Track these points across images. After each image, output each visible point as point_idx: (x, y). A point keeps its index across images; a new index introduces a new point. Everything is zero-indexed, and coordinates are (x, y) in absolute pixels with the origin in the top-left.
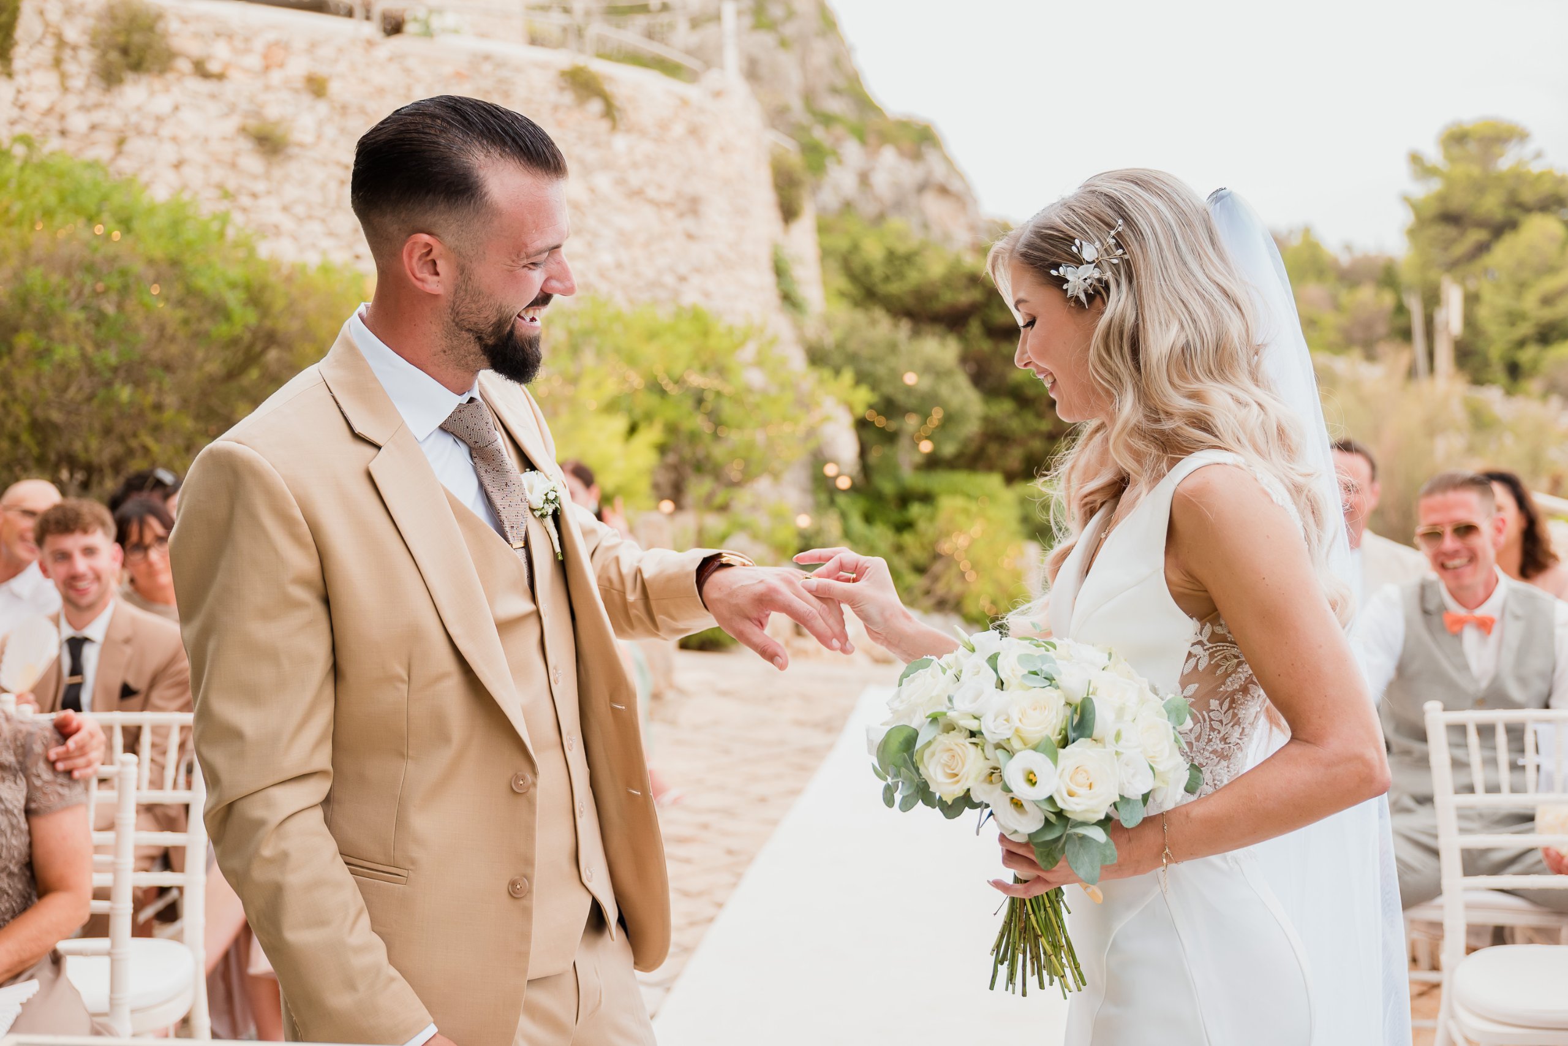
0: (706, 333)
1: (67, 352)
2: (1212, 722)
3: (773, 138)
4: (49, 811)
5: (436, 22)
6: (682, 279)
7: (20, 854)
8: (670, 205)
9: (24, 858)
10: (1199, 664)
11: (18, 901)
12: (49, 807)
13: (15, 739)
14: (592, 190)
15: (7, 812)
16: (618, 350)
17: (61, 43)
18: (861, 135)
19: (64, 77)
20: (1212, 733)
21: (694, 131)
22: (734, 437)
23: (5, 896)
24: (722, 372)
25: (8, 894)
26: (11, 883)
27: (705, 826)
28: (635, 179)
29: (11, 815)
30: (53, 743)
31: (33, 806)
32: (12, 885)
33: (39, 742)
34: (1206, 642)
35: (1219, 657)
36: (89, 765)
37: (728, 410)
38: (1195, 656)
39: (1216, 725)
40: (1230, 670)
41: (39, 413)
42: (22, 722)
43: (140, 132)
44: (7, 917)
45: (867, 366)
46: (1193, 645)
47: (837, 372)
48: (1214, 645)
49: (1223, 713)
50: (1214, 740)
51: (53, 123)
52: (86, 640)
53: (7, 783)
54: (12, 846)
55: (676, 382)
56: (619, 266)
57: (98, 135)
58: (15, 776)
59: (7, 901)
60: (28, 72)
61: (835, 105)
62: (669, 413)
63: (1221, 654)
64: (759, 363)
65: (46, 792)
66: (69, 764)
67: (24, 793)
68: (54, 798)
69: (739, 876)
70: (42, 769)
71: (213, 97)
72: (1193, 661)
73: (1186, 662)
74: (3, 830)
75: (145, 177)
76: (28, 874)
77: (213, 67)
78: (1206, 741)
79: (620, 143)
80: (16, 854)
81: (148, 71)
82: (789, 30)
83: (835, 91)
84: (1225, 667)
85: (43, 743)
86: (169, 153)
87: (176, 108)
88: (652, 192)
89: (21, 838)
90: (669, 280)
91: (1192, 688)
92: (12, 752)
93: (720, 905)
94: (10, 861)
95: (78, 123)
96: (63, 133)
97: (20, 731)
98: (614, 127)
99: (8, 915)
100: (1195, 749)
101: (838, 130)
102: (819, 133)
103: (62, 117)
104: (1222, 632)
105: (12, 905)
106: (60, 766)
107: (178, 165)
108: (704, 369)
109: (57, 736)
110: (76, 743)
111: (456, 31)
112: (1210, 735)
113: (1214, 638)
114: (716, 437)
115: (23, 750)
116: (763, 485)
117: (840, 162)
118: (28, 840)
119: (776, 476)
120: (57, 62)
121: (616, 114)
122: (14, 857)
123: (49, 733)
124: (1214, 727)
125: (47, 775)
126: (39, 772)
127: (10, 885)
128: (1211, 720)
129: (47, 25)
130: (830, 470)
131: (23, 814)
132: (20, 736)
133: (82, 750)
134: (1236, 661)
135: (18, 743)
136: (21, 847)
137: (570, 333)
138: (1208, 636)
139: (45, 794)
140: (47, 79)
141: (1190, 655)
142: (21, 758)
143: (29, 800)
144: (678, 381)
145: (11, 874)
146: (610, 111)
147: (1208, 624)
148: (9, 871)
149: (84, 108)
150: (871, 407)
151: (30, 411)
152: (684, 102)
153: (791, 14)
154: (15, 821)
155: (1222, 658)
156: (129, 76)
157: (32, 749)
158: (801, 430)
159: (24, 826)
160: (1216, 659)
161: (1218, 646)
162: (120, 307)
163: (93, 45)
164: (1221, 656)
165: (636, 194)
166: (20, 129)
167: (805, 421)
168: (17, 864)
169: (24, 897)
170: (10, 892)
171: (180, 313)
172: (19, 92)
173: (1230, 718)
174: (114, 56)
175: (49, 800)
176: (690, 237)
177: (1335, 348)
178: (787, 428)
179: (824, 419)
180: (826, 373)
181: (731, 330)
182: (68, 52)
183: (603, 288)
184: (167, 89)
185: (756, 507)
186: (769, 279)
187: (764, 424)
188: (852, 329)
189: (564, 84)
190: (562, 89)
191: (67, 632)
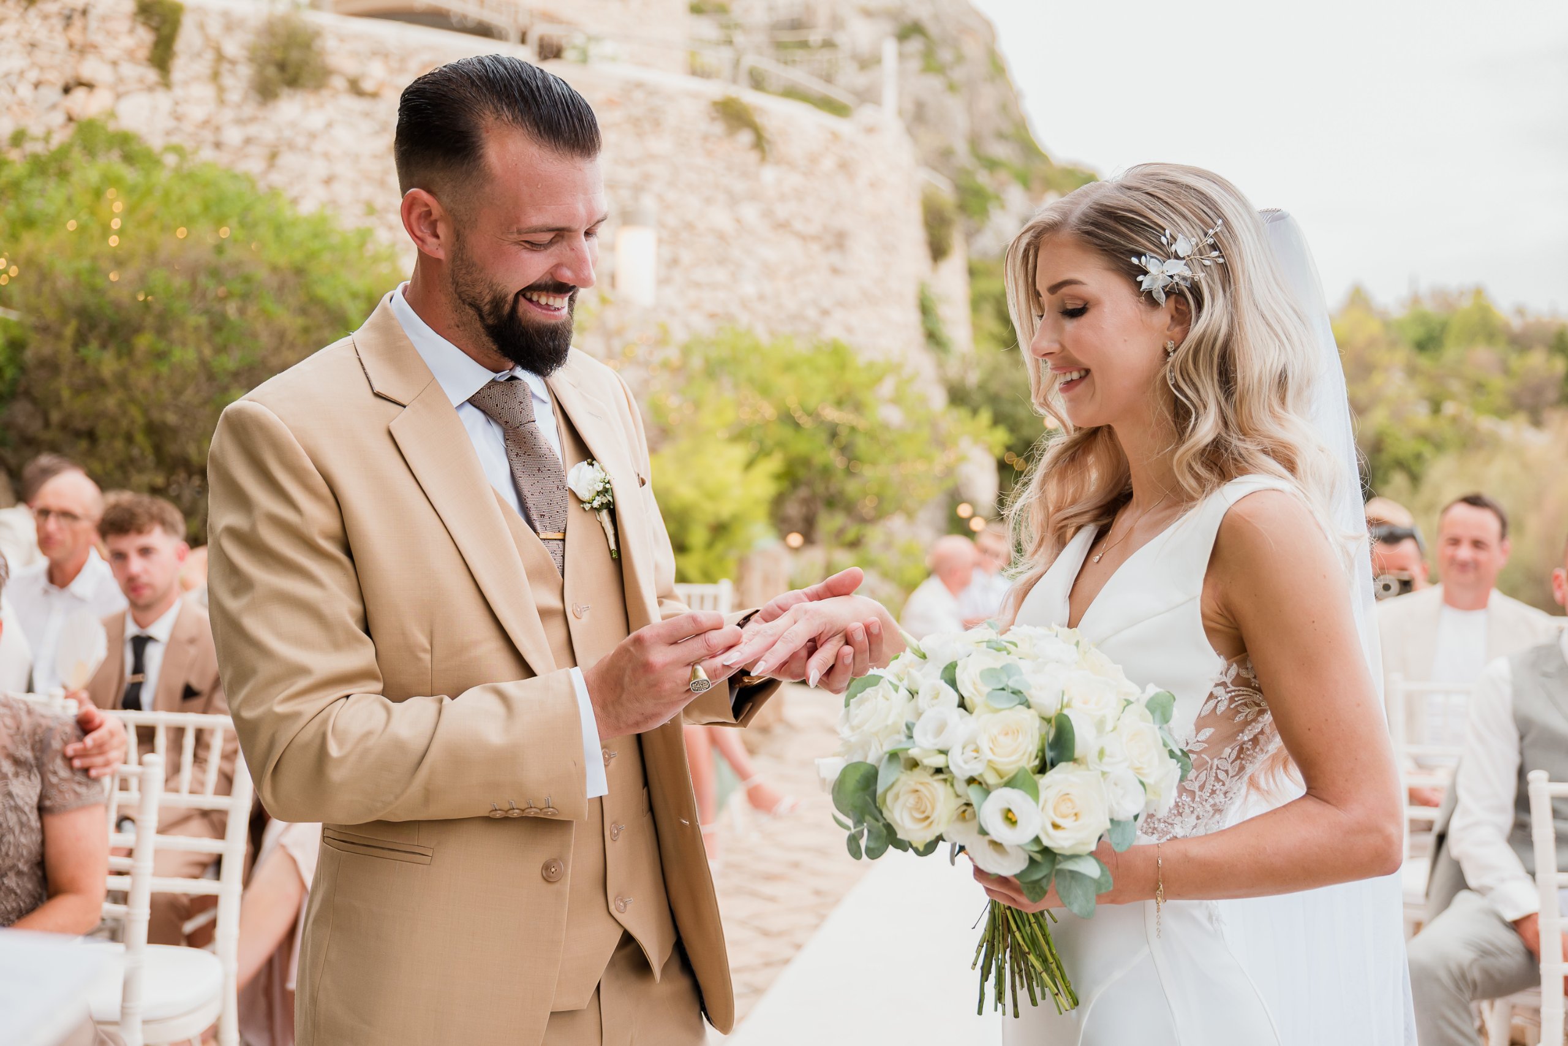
0: (843, 366)
1: (186, 355)
2: (1218, 771)
3: (924, 175)
4: (64, 809)
5: (594, 50)
6: (825, 313)
7: (30, 853)
8: (816, 238)
9: (35, 857)
10: (1218, 708)
11: (28, 901)
12: (64, 806)
13: (34, 733)
14: (738, 221)
15: (17, 808)
16: (751, 381)
17: (220, 57)
18: (1025, 180)
19: (221, 90)
20: (1216, 784)
21: (844, 166)
22: (869, 473)
23: (13, 896)
24: (858, 407)
25: (16, 894)
26: (20, 883)
27: (796, 865)
28: (782, 211)
29: (21, 812)
30: (74, 739)
31: (48, 803)
32: (21, 885)
33: (58, 738)
34: (1229, 685)
35: (1240, 702)
36: (107, 764)
37: (862, 445)
38: (1217, 698)
39: (1222, 775)
40: (1250, 718)
41: (156, 415)
42: (43, 716)
43: (291, 146)
44: (12, 917)
45: (1007, 408)
46: (1217, 685)
47: (975, 412)
48: (1237, 688)
49: (1230, 762)
50: (1217, 792)
51: (208, 135)
52: (149, 639)
53: (21, 779)
54: (20, 845)
55: (810, 415)
56: (762, 298)
57: (252, 149)
58: (30, 771)
59: (15, 900)
60: (186, 83)
61: (1000, 151)
62: (801, 446)
63: (1242, 699)
64: (897, 400)
65: (61, 790)
66: (86, 762)
67: (38, 790)
68: (70, 797)
69: (823, 918)
70: (59, 764)
71: (367, 115)
72: (1212, 703)
73: (1206, 703)
74: (11, 827)
75: (294, 191)
76: (40, 873)
77: (368, 86)
78: (1210, 791)
79: (769, 174)
80: (25, 853)
81: (303, 86)
82: (958, 74)
83: (1001, 136)
84: (1245, 714)
85: (62, 739)
86: (320, 168)
87: (329, 125)
88: (798, 225)
89: (31, 836)
90: (812, 313)
91: (1207, 732)
92: (29, 746)
93: (798, 947)
94: (19, 860)
95: (233, 135)
96: (218, 145)
97: (40, 725)
98: (763, 159)
99: (14, 914)
100: (1197, 799)
101: (1003, 175)
102: (983, 178)
103: (218, 129)
104: (1247, 676)
105: (20, 905)
106: (77, 763)
107: (328, 181)
108: (839, 403)
109: (78, 733)
110: (94, 740)
111: (613, 59)
112: (1214, 786)
113: (1240, 681)
114: (849, 472)
115: (40, 744)
116: (897, 523)
117: (1003, 207)
118: (39, 839)
119: (910, 515)
120: (215, 76)
121: (766, 147)
122: (22, 855)
123: (70, 729)
124: (1219, 777)
125: (64, 773)
126: (56, 768)
127: (18, 885)
128: (1218, 768)
129: (207, 38)
130: (964, 511)
131: (35, 812)
132: (39, 731)
133: (101, 748)
134: (1257, 709)
135: (37, 738)
136: (32, 847)
137: (707, 361)
138: (1233, 678)
139: (61, 792)
140: (204, 91)
141: (1211, 696)
142: (38, 754)
143: (42, 797)
144: (814, 415)
145: (19, 873)
146: (760, 143)
147: (1235, 665)
148: (17, 870)
149: (240, 122)
150: (1009, 448)
151: (145, 412)
152: (835, 136)
153: (960, 59)
154: (24, 819)
155: (1241, 704)
156: (285, 91)
157: (49, 745)
158: (938, 468)
159: (34, 822)
160: (1237, 703)
161: (1240, 690)
162: (242, 311)
163: (251, 60)
164: (1242, 701)
165: (783, 226)
166: (175, 140)
167: (941, 460)
168: (26, 862)
169: (34, 897)
170: (18, 891)
171: (300, 321)
172: (177, 103)
173: (1237, 769)
174: (271, 71)
175: (65, 798)
176: (835, 271)
177: (1500, 414)
178: (921, 467)
179: (962, 459)
180: (962, 413)
181: (871, 365)
182: (225, 67)
183: (744, 319)
184: (321, 106)
185: (888, 545)
186: (913, 317)
187: (898, 461)
188: (994, 371)
189: (715, 115)
190: (713, 119)
191: (132, 630)
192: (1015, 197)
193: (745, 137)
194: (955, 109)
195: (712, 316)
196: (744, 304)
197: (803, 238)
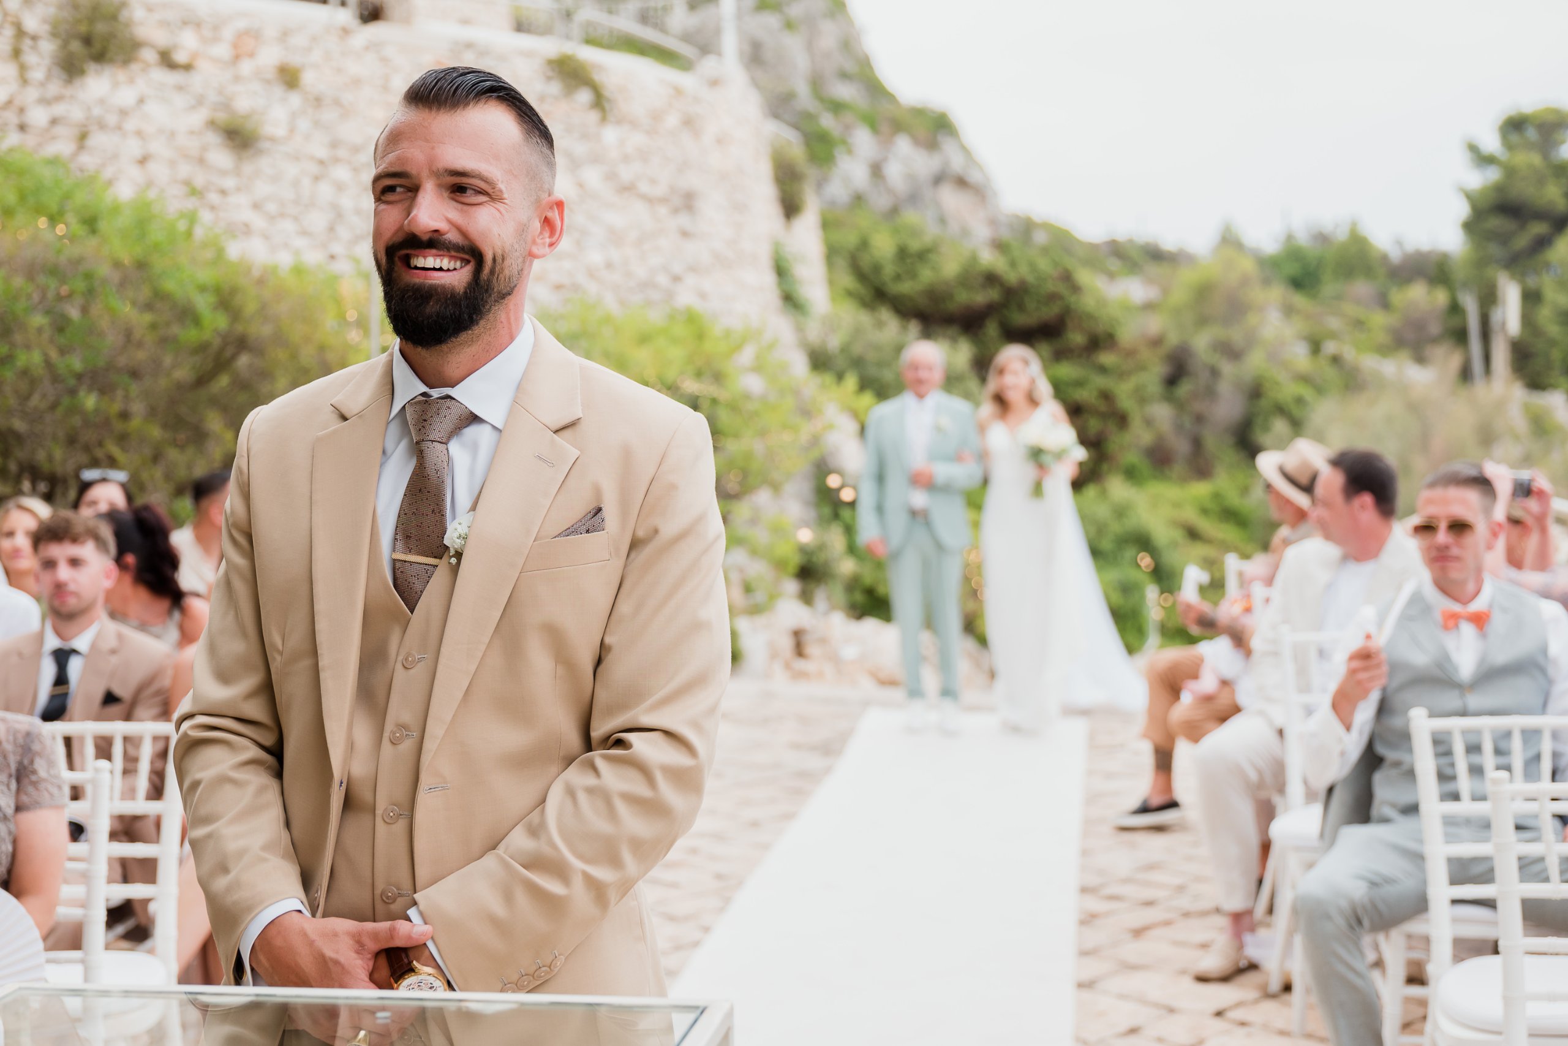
0: (701, 336)
1: (31, 359)
3: (775, 129)
6: (677, 279)
8: (663, 200)
14: (581, 185)
17: (20, 33)
18: (872, 123)
19: (23, 68)
21: (689, 123)
22: (731, 446)
24: (718, 377)
27: (694, 851)
28: (626, 173)
37: (724, 418)
43: (102, 126)
45: (872, 371)
47: (840, 377)
51: (11, 117)
52: (72, 651)
56: (609, 265)
57: (59, 130)
61: (845, 92)
64: (758, 368)
69: (727, 900)
71: (180, 88)
75: (108, 173)
77: (180, 57)
79: (610, 135)
81: (111, 61)
82: (795, 11)
83: (844, 76)
86: (133, 148)
87: (141, 101)
88: (644, 187)
90: (663, 280)
93: (707, 930)
95: (38, 116)
96: (22, 128)
98: (604, 119)
101: (848, 118)
102: (827, 122)
103: (22, 110)
107: (143, 161)
108: (699, 374)
116: (763, 498)
117: (850, 152)
119: (776, 488)
120: (16, 53)
121: (607, 106)
129: (6, 13)
130: (833, 481)
140: (6, 70)
146: (600, 102)
149: (45, 101)
152: (678, 92)
156: (92, 67)
158: (804, 436)
162: (85, 310)
163: (54, 34)
165: (627, 189)
167: (806, 430)
171: (148, 318)
174: (76, 46)
176: (685, 234)
177: (1384, 350)
178: (787, 437)
179: (830, 427)
180: (828, 378)
181: (727, 333)
182: (27, 43)
183: (592, 288)
184: (131, 81)
185: (754, 521)
186: (769, 279)
187: (763, 433)
188: (857, 332)
189: (550, 74)
190: (549, 79)
191: (52, 642)
192: (863, 140)
193: (584, 96)
194: (794, 46)
195: (558, 287)
196: (591, 274)
197: (650, 200)
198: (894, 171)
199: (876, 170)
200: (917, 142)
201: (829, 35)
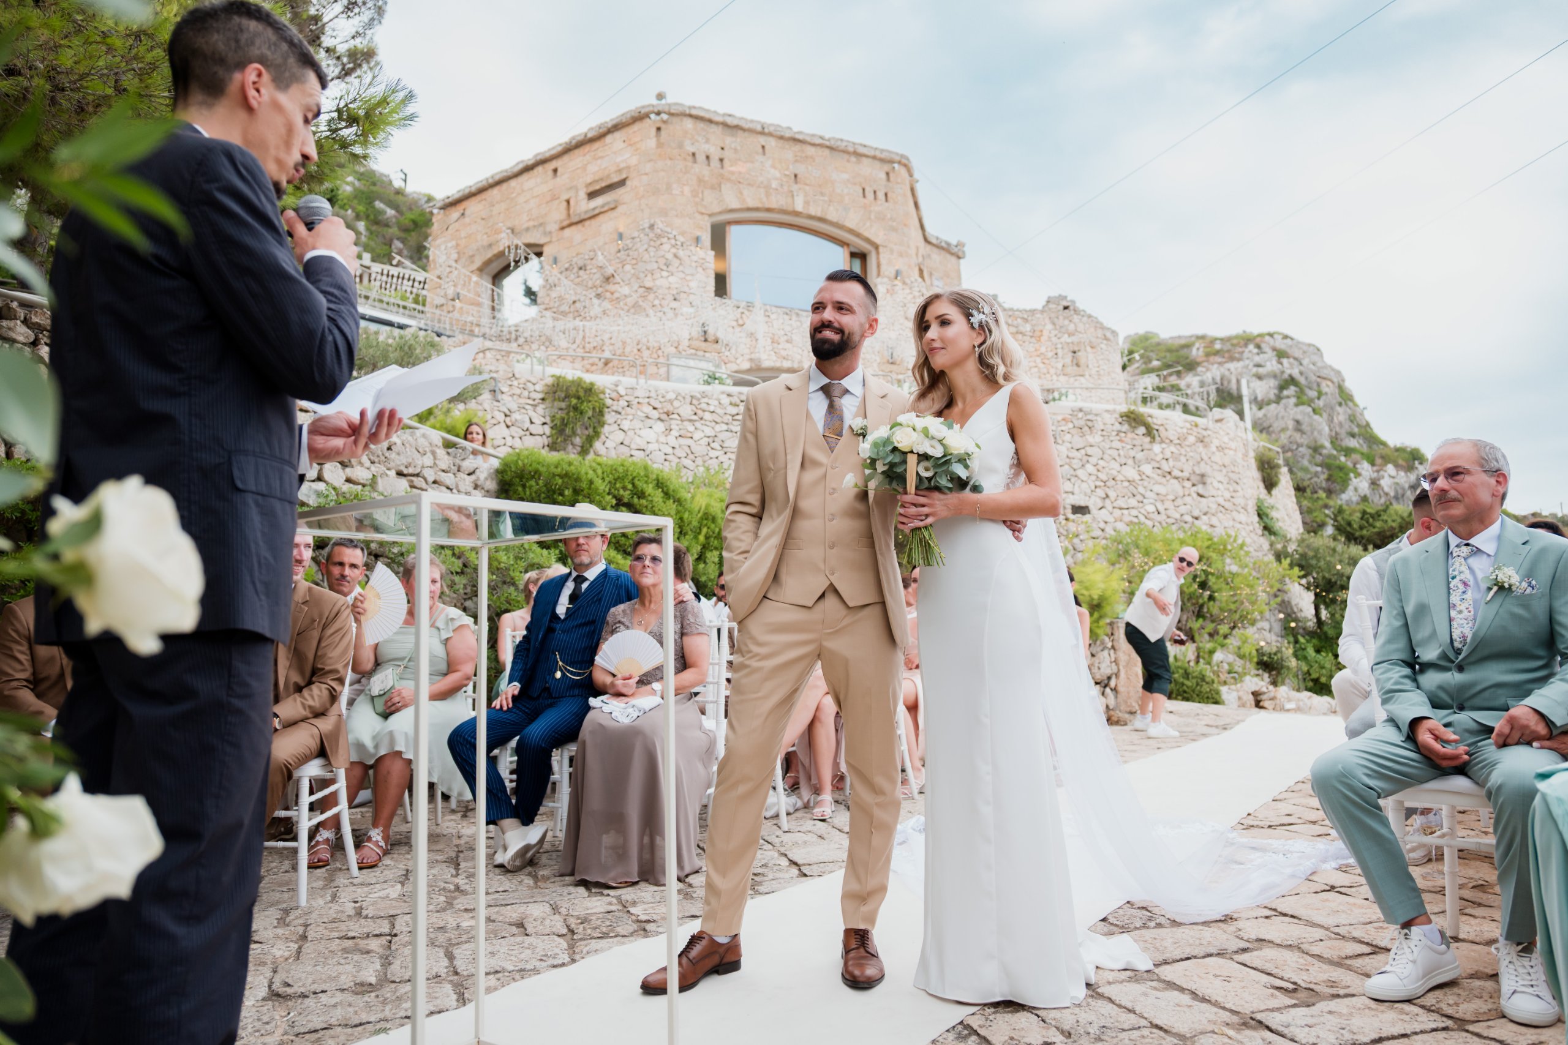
3: (1258, 444)
6: (1196, 518)
8: (1188, 479)
14: (1141, 473)
18: (1371, 459)
21: (1201, 440)
31: (685, 631)
37: (1212, 581)
56: (1158, 512)
79: (1157, 448)
82: (1320, 403)
83: (1353, 435)
90: (1188, 519)
98: (1153, 440)
101: (1355, 457)
102: (1343, 460)
117: (1357, 476)
121: (1154, 434)
126: (689, 618)
143: (683, 629)
146: (1150, 432)
152: (1194, 426)
153: (1320, 395)
165: (1167, 474)
176: (1200, 495)
183: (1148, 524)
186: (1254, 518)
189: (1123, 420)
190: (1122, 423)
192: (1365, 468)
193: (1142, 430)
194: (1320, 422)
195: (1130, 524)
196: (1148, 517)
197: (1180, 479)
198: (1386, 483)
199: (1374, 483)
200: (1397, 466)
201: (1341, 415)
